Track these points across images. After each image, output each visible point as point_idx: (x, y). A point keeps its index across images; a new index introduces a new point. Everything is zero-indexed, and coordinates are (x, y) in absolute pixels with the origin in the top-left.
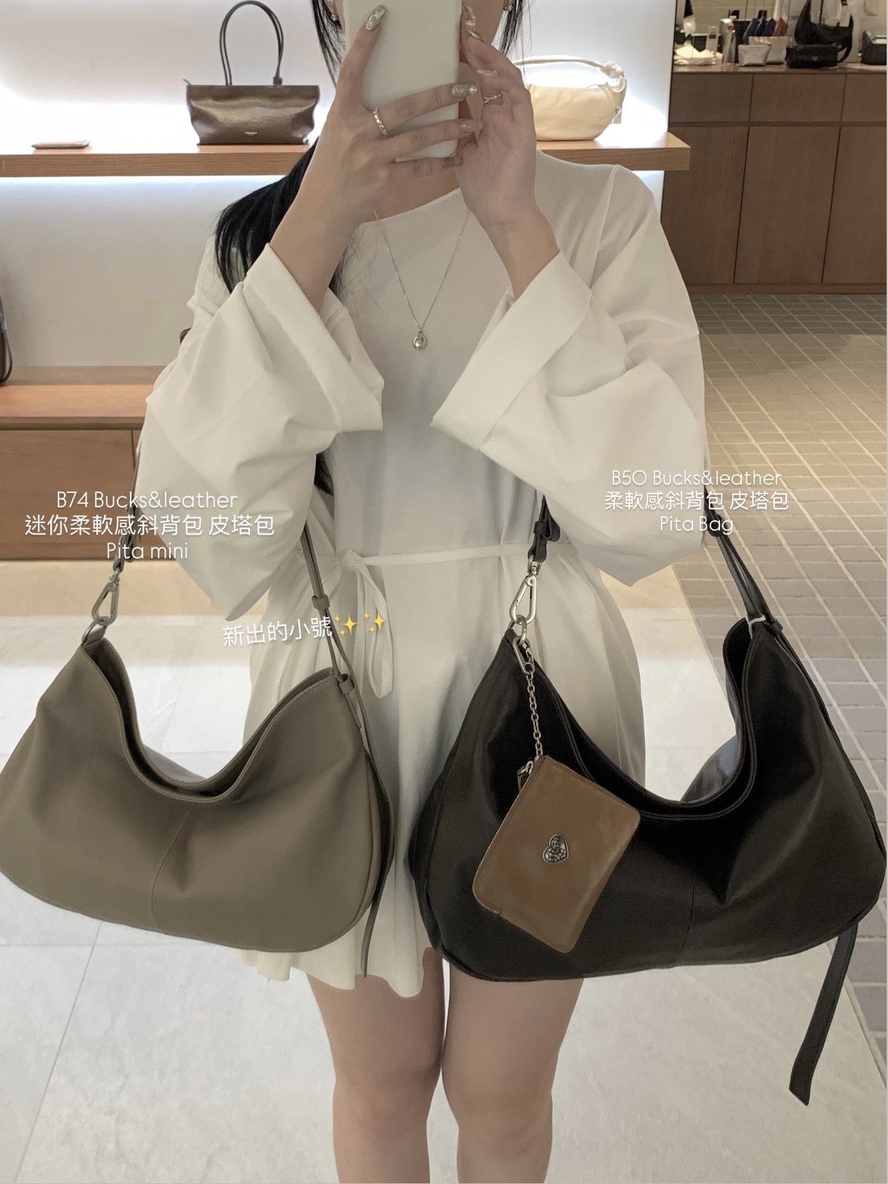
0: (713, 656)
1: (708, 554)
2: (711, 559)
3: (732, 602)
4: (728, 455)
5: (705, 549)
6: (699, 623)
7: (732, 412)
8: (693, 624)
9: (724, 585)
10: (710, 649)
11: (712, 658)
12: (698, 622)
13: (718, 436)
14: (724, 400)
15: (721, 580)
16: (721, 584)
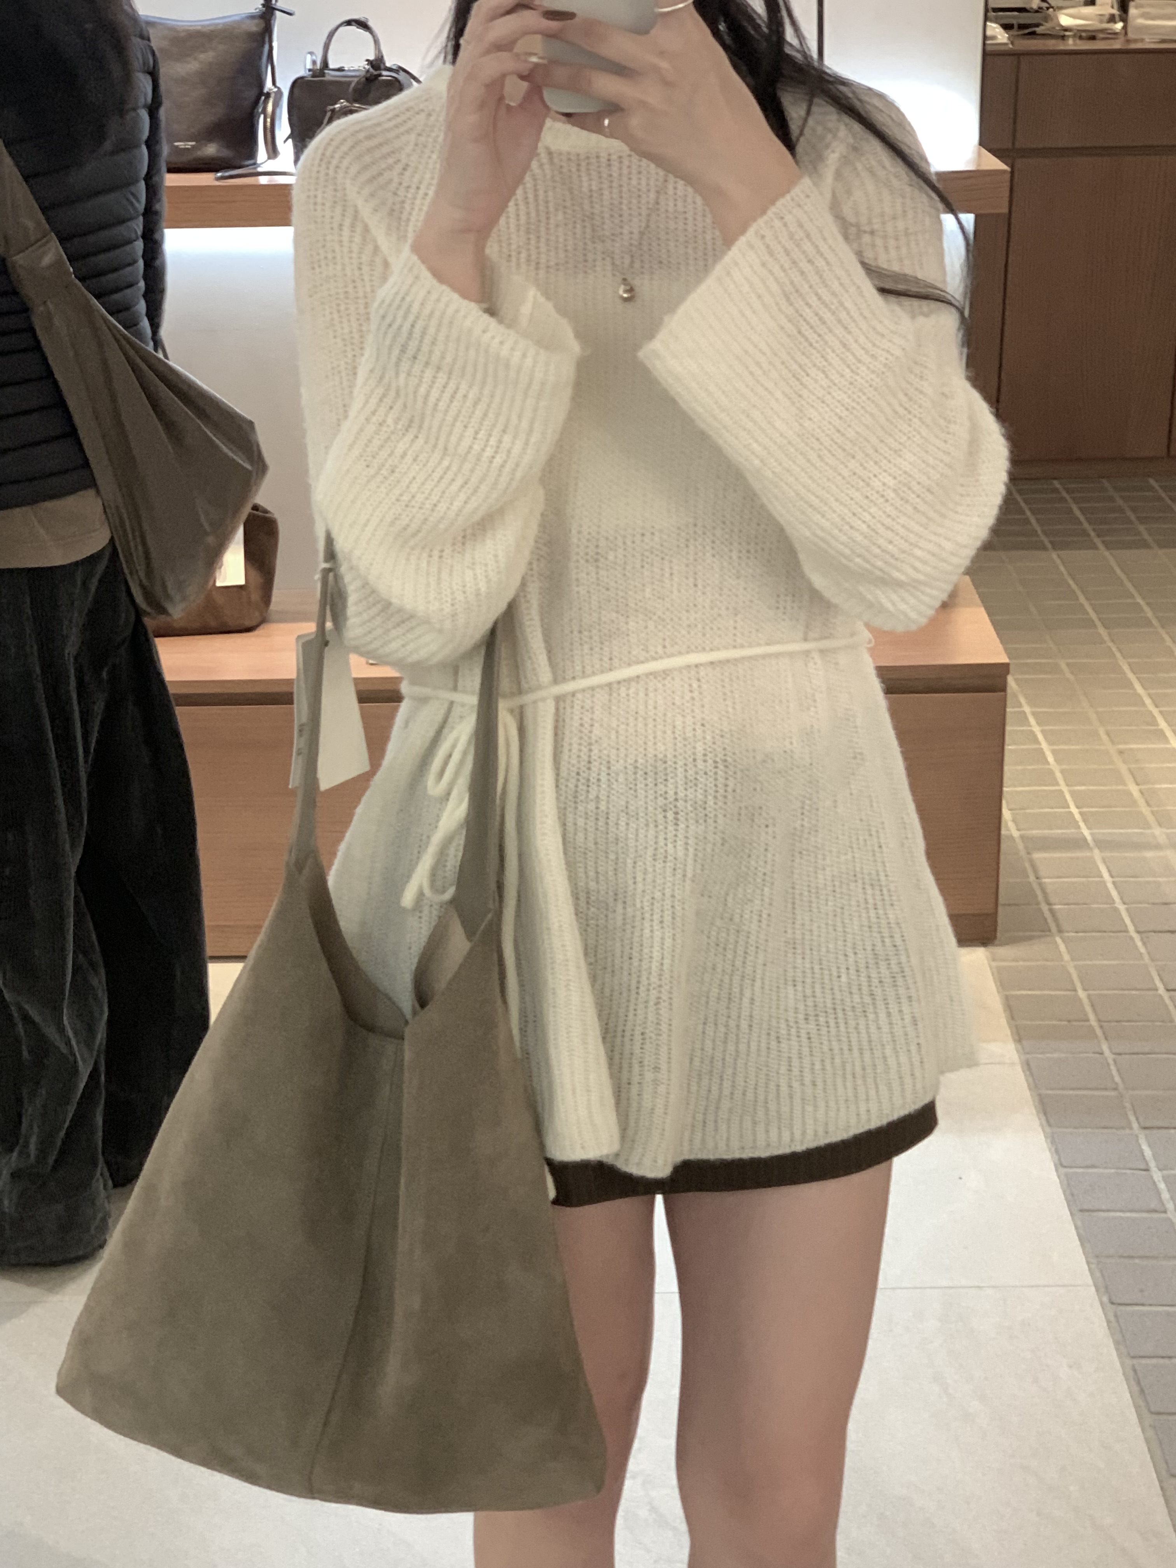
0: (1050, 1125)
1: (1062, 947)
2: (1066, 957)
3: (1099, 1032)
4: (1123, 769)
5: (1058, 940)
6: (1030, 1069)
7: (1140, 690)
8: (1019, 1069)
9: (1085, 1001)
10: (1045, 1114)
11: (1048, 1130)
12: (1027, 1066)
13: (1108, 734)
14: (1126, 668)
15: (1082, 994)
16: (1080, 1000)
